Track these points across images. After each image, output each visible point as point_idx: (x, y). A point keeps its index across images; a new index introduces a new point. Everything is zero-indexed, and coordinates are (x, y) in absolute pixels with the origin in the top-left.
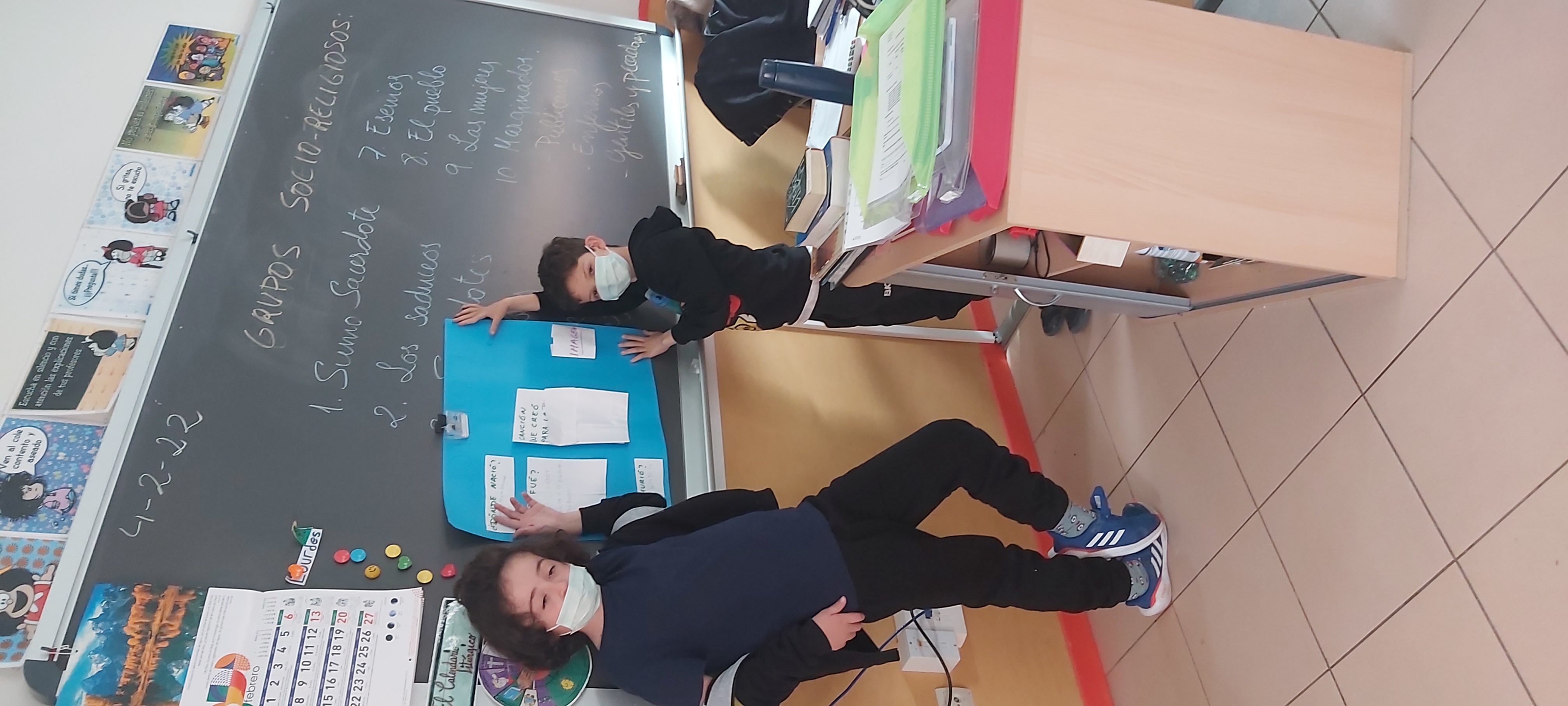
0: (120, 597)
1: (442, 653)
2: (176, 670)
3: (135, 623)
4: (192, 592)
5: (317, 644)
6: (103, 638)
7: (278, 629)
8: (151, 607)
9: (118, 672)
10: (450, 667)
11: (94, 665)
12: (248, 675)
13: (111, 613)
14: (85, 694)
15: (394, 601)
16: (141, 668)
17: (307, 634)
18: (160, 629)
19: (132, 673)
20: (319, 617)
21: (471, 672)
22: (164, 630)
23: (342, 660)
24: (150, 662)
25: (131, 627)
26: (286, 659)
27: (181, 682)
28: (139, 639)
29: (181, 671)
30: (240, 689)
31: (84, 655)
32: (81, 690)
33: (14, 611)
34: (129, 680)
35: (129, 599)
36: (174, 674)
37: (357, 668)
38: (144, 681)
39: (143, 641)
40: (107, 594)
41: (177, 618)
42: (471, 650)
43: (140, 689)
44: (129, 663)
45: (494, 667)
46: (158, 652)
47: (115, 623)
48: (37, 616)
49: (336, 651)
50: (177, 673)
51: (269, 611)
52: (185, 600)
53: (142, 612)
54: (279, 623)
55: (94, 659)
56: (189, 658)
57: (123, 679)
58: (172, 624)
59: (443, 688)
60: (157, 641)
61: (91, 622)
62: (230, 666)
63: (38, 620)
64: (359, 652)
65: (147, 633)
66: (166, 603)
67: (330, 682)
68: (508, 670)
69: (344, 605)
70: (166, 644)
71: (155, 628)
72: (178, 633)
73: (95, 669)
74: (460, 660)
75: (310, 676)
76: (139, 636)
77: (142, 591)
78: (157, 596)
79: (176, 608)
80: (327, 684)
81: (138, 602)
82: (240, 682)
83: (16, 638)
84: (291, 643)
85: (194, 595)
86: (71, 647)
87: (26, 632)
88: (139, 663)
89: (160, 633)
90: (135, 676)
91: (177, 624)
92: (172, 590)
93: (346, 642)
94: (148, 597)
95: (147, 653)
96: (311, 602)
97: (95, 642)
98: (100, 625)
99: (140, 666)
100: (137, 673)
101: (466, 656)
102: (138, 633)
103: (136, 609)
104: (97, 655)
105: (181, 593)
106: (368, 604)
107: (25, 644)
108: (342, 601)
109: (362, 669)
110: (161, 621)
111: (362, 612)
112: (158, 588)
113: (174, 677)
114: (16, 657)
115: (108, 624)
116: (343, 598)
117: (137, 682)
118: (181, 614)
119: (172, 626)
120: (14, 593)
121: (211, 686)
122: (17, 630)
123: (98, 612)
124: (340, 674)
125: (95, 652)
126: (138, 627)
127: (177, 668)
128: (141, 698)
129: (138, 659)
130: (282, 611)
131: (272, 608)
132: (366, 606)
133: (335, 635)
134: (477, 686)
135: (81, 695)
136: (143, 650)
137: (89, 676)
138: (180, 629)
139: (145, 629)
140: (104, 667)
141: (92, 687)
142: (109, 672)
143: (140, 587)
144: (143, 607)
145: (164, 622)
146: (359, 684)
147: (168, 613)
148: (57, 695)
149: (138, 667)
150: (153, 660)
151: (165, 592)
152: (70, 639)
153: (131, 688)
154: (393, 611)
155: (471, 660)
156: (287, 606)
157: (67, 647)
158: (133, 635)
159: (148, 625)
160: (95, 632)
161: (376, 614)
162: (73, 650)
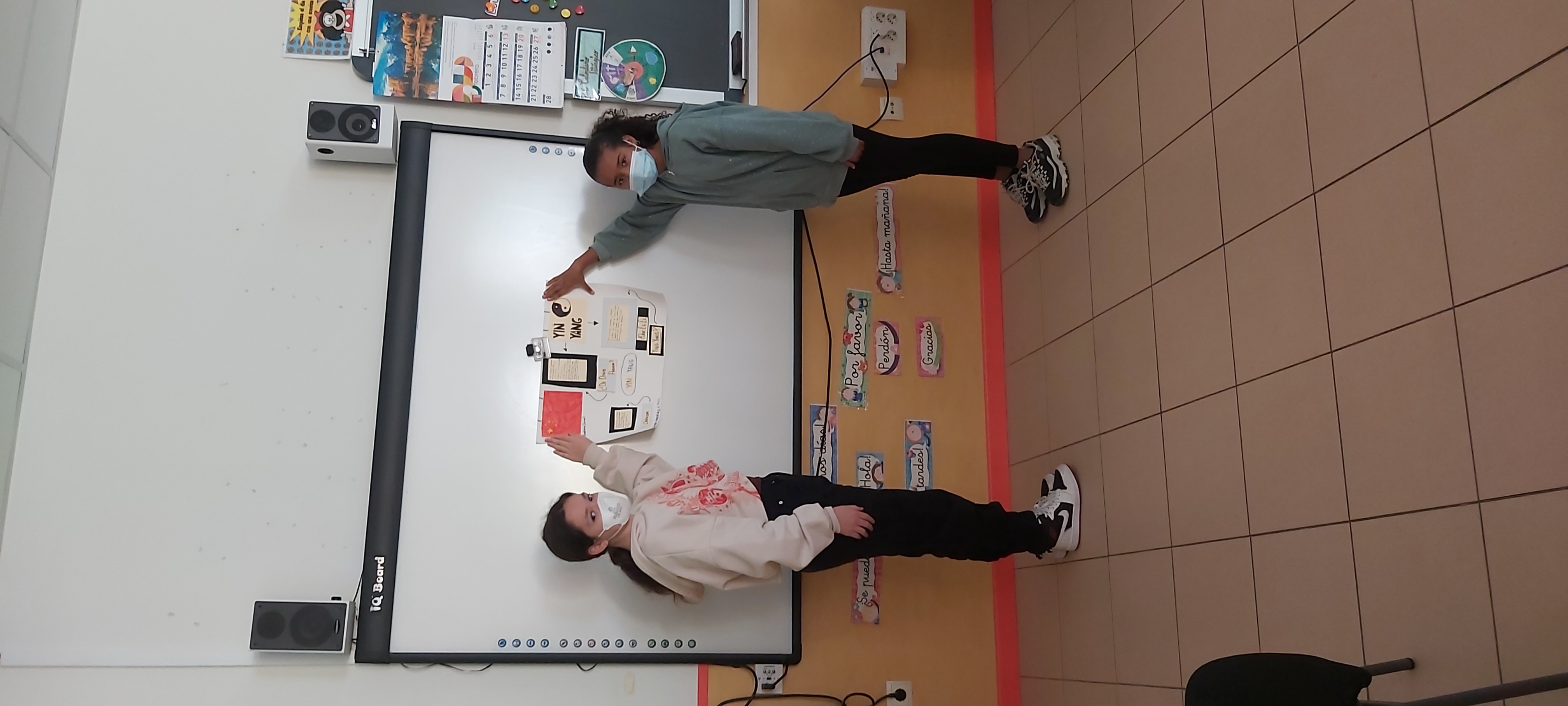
0: (395, 20)
1: (580, 62)
2: (433, 64)
3: (406, 36)
4: (434, 18)
5: (509, 52)
6: (391, 45)
7: (486, 43)
8: (413, 27)
9: (403, 64)
10: (584, 70)
11: (389, 60)
12: (472, 69)
13: (393, 30)
14: (387, 76)
15: (550, 29)
16: (415, 62)
17: (502, 47)
18: (421, 41)
19: (410, 65)
20: (508, 37)
21: (597, 73)
22: (423, 41)
23: (523, 63)
24: (419, 60)
25: (405, 38)
26: (493, 61)
27: (438, 71)
28: (411, 46)
29: (437, 65)
30: (469, 76)
31: (382, 55)
32: (385, 74)
33: (337, 25)
34: (409, 69)
35: (400, 22)
36: (433, 67)
37: (532, 69)
38: (418, 70)
39: (413, 47)
40: (388, 18)
41: (429, 34)
42: (596, 60)
43: (416, 74)
44: (408, 59)
45: (610, 71)
46: (422, 54)
47: (395, 36)
48: (350, 29)
49: (520, 58)
50: (435, 66)
51: (479, 32)
52: (431, 23)
53: (409, 31)
54: (486, 39)
55: (388, 57)
56: (440, 59)
57: (406, 68)
58: (427, 37)
59: (582, 82)
60: (420, 47)
61: (382, 35)
62: (463, 64)
63: (351, 31)
64: (532, 59)
65: (414, 43)
66: (421, 25)
67: (519, 76)
68: (619, 73)
69: (521, 30)
70: (425, 49)
71: (418, 40)
72: (431, 43)
73: (390, 62)
74: (590, 66)
75: (507, 72)
76: (410, 44)
77: (408, 16)
78: (415, 20)
79: (427, 28)
80: (517, 77)
81: (405, 23)
82: (468, 72)
83: (342, 42)
84: (494, 51)
85: (436, 20)
86: (375, 48)
87: (346, 39)
88: (413, 60)
89: (421, 43)
90: (412, 67)
91: (429, 38)
92: (422, 17)
93: (524, 53)
94: (411, 21)
95: (416, 54)
96: (502, 28)
97: (387, 46)
98: (388, 36)
99: (414, 62)
100: (413, 66)
101: (593, 64)
102: (410, 42)
103: (406, 27)
104: (389, 54)
105: (429, 18)
106: (535, 31)
107: (347, 45)
108: (519, 28)
109: (536, 70)
110: (420, 35)
111: (532, 36)
112: (415, 16)
113: (433, 69)
114: (345, 53)
115: (392, 36)
116: (520, 26)
117: (414, 71)
118: (431, 31)
119: (427, 38)
120: (334, 14)
121: (454, 75)
122: (341, 38)
123: (385, 29)
124: (523, 71)
125: (388, 53)
126: (409, 39)
127: (434, 63)
128: (418, 80)
129: (412, 58)
130: (486, 33)
131: (480, 30)
132: (534, 31)
133: (518, 49)
134: (601, 83)
135: (385, 76)
136: (414, 52)
137: (388, 66)
138: (432, 40)
139: (413, 40)
140: (394, 61)
141: (390, 73)
142: (399, 64)
143: (405, 14)
144: (409, 27)
145: (422, 36)
146: (534, 78)
147: (423, 31)
148: (373, 76)
149: (412, 62)
150: (421, 58)
151: (420, 18)
152: (373, 44)
153: (411, 73)
154: (549, 36)
155: (596, 66)
156: (489, 30)
157: (373, 49)
158: (407, 43)
159: (414, 38)
160: (385, 41)
161: (540, 37)
162: (376, 51)
